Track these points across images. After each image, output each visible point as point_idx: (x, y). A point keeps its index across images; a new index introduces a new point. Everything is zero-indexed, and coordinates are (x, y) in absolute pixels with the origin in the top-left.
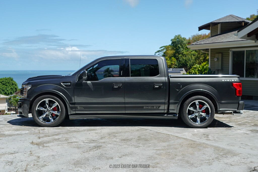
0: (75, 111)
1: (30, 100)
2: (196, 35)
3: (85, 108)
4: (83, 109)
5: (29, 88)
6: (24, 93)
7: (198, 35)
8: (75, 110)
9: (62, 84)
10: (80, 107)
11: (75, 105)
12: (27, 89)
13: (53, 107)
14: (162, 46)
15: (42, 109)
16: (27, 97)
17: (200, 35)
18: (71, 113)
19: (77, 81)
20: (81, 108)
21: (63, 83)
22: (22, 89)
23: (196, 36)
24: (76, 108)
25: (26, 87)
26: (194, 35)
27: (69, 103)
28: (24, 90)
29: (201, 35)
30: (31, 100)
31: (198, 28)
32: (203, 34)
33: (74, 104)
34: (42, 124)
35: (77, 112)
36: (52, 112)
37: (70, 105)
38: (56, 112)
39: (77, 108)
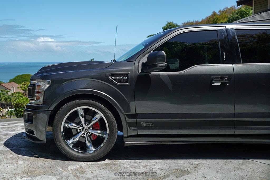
0: (137, 130)
1: (49, 109)
2: (187, 22)
3: (155, 124)
4: (152, 126)
5: (48, 86)
6: (36, 95)
7: (190, 22)
8: (135, 128)
9: (110, 78)
10: (145, 122)
11: (137, 120)
12: (43, 87)
13: (93, 122)
14: (150, 35)
15: (73, 126)
16: (44, 103)
17: (191, 22)
18: (129, 135)
19: (140, 71)
20: (148, 125)
21: (112, 75)
22: (31, 88)
23: (187, 24)
24: (138, 124)
25: (40, 84)
26: (185, 22)
27: (126, 114)
28: (36, 90)
29: (193, 22)
30: (52, 108)
31: (236, 2)
32: (195, 21)
33: (135, 116)
34: (73, 156)
35: (140, 133)
36: (91, 131)
37: (126, 118)
38: (99, 132)
39: (141, 125)
